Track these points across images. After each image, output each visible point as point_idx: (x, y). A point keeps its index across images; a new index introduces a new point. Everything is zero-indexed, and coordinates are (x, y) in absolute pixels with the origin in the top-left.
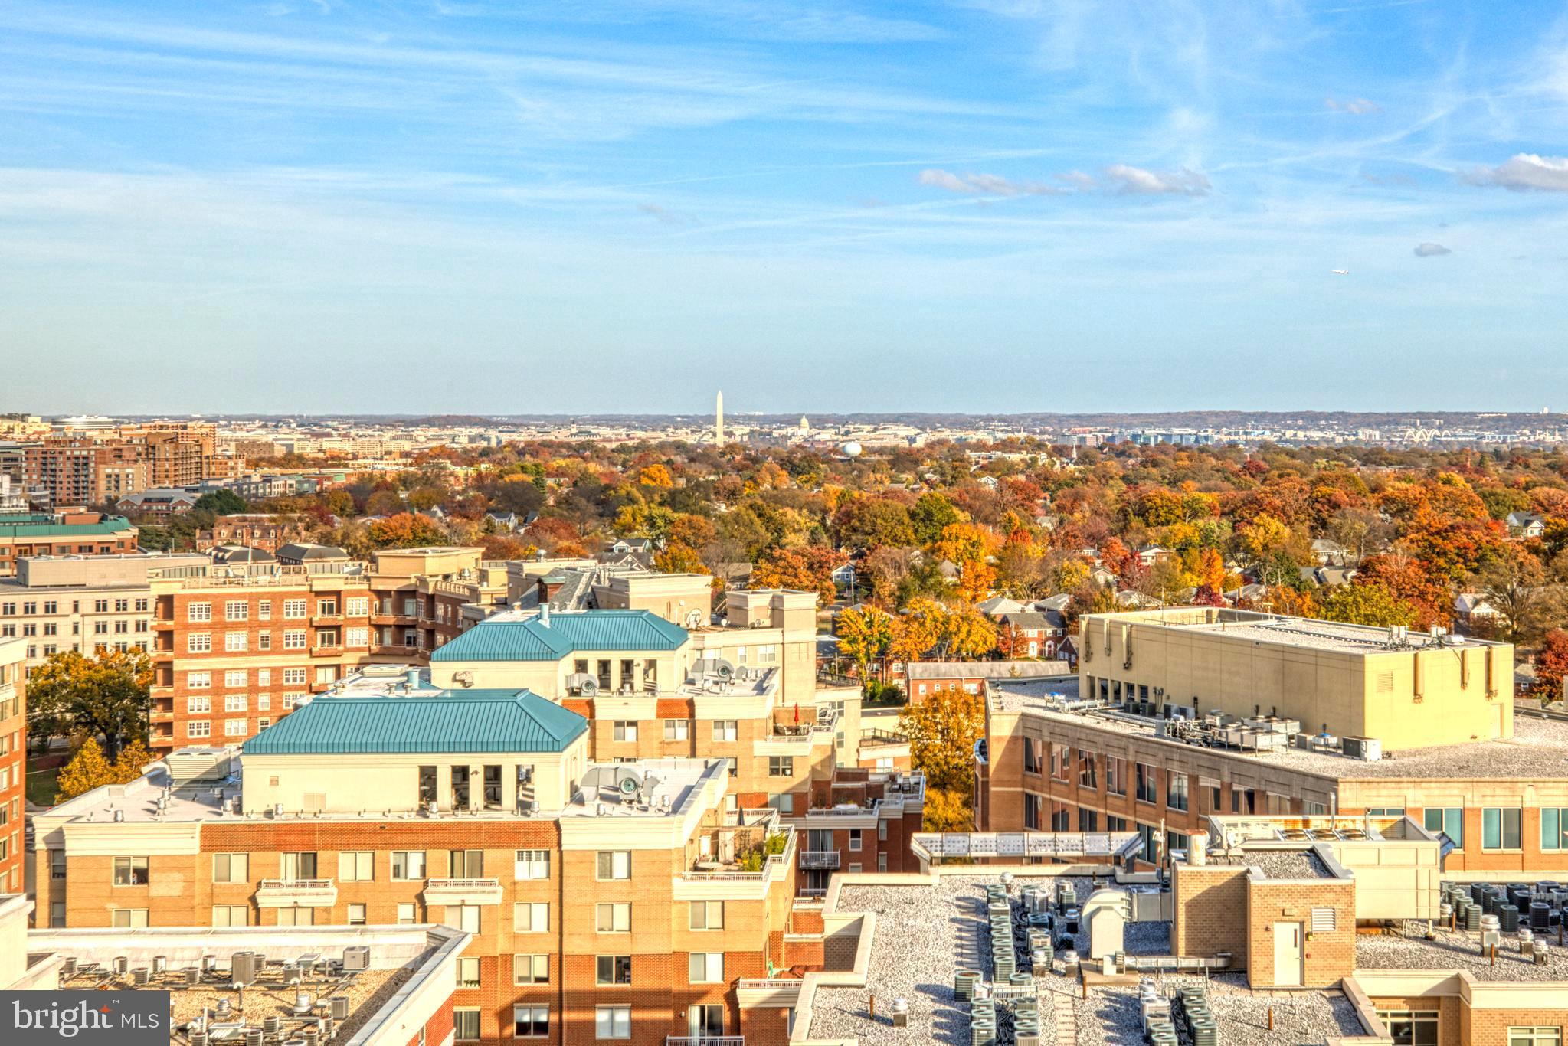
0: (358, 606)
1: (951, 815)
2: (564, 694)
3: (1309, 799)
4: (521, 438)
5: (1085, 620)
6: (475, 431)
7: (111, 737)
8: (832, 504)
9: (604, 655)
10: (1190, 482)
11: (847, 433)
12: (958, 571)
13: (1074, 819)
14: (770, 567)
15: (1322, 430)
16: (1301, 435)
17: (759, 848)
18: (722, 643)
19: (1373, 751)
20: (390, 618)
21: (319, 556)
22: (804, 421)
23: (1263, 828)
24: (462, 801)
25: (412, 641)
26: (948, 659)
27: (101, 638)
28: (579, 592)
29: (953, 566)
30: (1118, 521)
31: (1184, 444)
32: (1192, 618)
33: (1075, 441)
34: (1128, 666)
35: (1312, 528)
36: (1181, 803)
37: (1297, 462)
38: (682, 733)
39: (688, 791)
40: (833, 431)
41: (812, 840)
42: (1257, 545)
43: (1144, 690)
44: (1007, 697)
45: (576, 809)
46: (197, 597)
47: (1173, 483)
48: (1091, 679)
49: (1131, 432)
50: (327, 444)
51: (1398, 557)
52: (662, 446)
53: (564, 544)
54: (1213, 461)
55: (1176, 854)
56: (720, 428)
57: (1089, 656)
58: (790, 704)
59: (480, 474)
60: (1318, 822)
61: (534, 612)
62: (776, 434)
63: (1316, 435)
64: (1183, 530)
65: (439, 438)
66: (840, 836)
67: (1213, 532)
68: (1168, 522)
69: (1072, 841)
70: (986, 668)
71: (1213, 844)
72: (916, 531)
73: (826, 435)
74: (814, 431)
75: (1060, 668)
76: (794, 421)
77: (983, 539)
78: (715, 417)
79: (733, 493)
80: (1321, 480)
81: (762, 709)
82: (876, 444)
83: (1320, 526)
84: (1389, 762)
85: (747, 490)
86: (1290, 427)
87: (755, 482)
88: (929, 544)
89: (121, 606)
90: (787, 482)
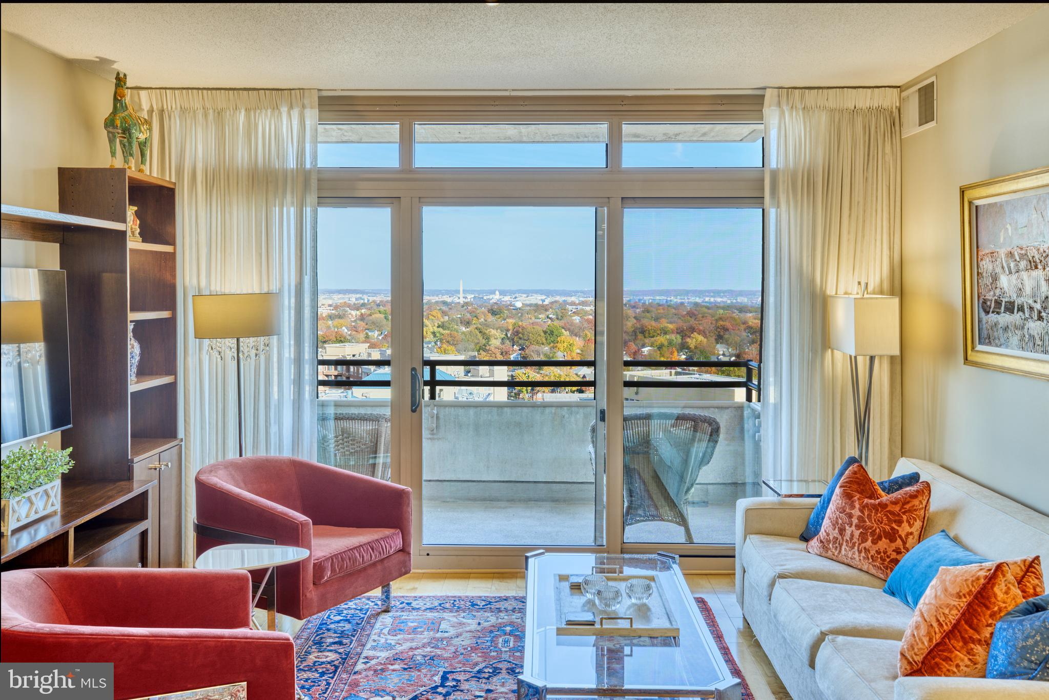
6: (358, 296)
8: (511, 327)
10: (663, 320)
11: (516, 298)
12: (564, 356)
14: (485, 354)
15: (721, 298)
22: (497, 293)
29: (562, 354)
30: (632, 335)
31: (661, 303)
32: (664, 374)
35: (716, 339)
37: (710, 311)
40: (509, 297)
42: (692, 346)
47: (657, 319)
49: (638, 298)
52: (437, 302)
54: (674, 311)
56: (461, 295)
59: (362, 314)
62: (485, 298)
64: (662, 339)
65: (343, 298)
67: (673, 341)
68: (653, 337)
72: (546, 339)
73: (507, 298)
74: (501, 297)
76: (493, 292)
77: (575, 343)
78: (459, 291)
79: (468, 323)
80: (721, 319)
82: (528, 302)
83: (720, 339)
85: (474, 322)
86: (707, 296)
87: (477, 318)
88: (552, 344)
90: (491, 318)
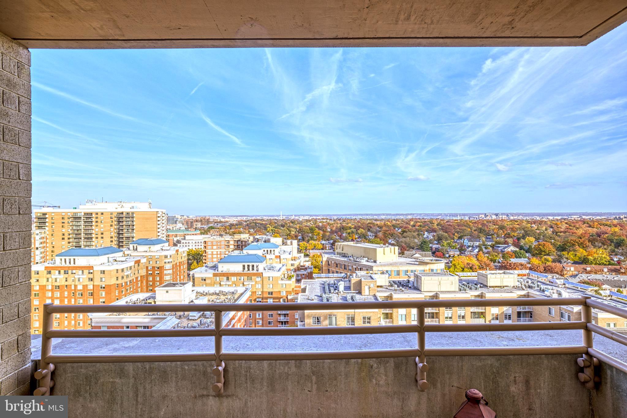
0: (232, 242)
1: (317, 272)
2: (262, 255)
3: (369, 269)
4: (253, 218)
5: (336, 244)
6: (246, 217)
7: (197, 261)
8: (298, 227)
9: (267, 249)
10: (350, 224)
11: (300, 217)
13: (335, 272)
14: (290, 237)
16: (366, 217)
17: (290, 276)
18: (284, 248)
19: (378, 262)
20: (236, 244)
21: (225, 235)
23: (363, 273)
24: (249, 270)
25: (239, 247)
26: (315, 250)
27: (196, 247)
28: (263, 240)
29: (316, 236)
30: (339, 230)
31: (349, 218)
32: (352, 243)
33: (333, 218)
34: (342, 250)
36: (351, 270)
37: (365, 221)
38: (279, 260)
39: (280, 268)
41: (297, 275)
42: (360, 233)
43: (345, 254)
44: (325, 255)
45: (265, 271)
46: (209, 241)
47: (347, 224)
48: (337, 252)
49: (341, 217)
50: (225, 219)
51: (380, 234)
52: (273, 219)
53: (260, 233)
54: (353, 221)
55: (351, 276)
56: (281, 217)
57: (337, 249)
58: (294, 256)
59: (247, 224)
60: (371, 272)
61: (257, 243)
62: (289, 218)
63: (368, 217)
64: (349, 231)
65: (241, 218)
66: (301, 275)
67: (353, 231)
68: (346, 230)
69: (335, 275)
70: (321, 251)
71: (356, 275)
72: (310, 231)
73: (297, 218)
74: (295, 217)
75: (332, 251)
76: (292, 216)
77: (320, 232)
78: (280, 215)
79: (284, 226)
80: (369, 223)
81: (290, 256)
82: (304, 219)
83: (369, 230)
84: (380, 264)
85: (286, 226)
87: (287, 224)
88: (312, 233)
89: (198, 242)
90: (291, 224)
